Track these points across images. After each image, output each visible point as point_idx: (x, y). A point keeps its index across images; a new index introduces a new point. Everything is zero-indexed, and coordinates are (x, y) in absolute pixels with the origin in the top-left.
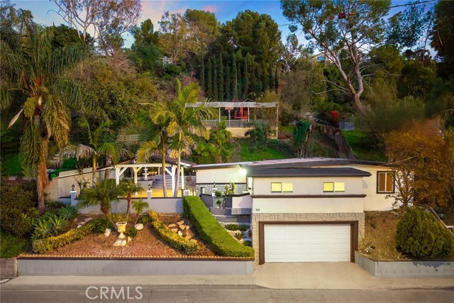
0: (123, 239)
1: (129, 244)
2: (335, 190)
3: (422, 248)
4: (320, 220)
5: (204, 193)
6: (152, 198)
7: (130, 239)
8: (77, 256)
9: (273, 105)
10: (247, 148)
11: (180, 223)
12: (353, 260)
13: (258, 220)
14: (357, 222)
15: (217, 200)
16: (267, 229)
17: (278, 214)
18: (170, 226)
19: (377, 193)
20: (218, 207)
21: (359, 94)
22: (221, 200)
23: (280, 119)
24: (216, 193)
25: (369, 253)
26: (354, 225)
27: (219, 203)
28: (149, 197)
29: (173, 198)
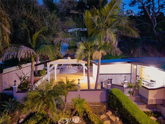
5: (113, 83)
6: (81, 90)
11: (109, 114)
27: (130, 92)
28: (79, 90)
29: (96, 89)
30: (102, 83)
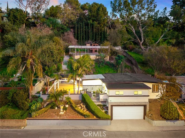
0: (62, 111)
1: (65, 113)
2: (138, 94)
3: (169, 117)
4: (133, 104)
5: (88, 91)
6: (70, 94)
7: (65, 111)
8: (48, 118)
9: (107, 47)
10: (97, 65)
11: (81, 104)
12: (144, 118)
13: (110, 105)
14: (146, 105)
15: (93, 94)
16: (114, 107)
17: (118, 103)
18: (78, 105)
19: (152, 92)
20: (94, 97)
21: (142, 43)
22: (95, 94)
23: (110, 53)
24: (93, 92)
25: (150, 117)
26: (145, 106)
27: (94, 96)
28: (69, 94)
29: (78, 94)
30: (81, 91)
